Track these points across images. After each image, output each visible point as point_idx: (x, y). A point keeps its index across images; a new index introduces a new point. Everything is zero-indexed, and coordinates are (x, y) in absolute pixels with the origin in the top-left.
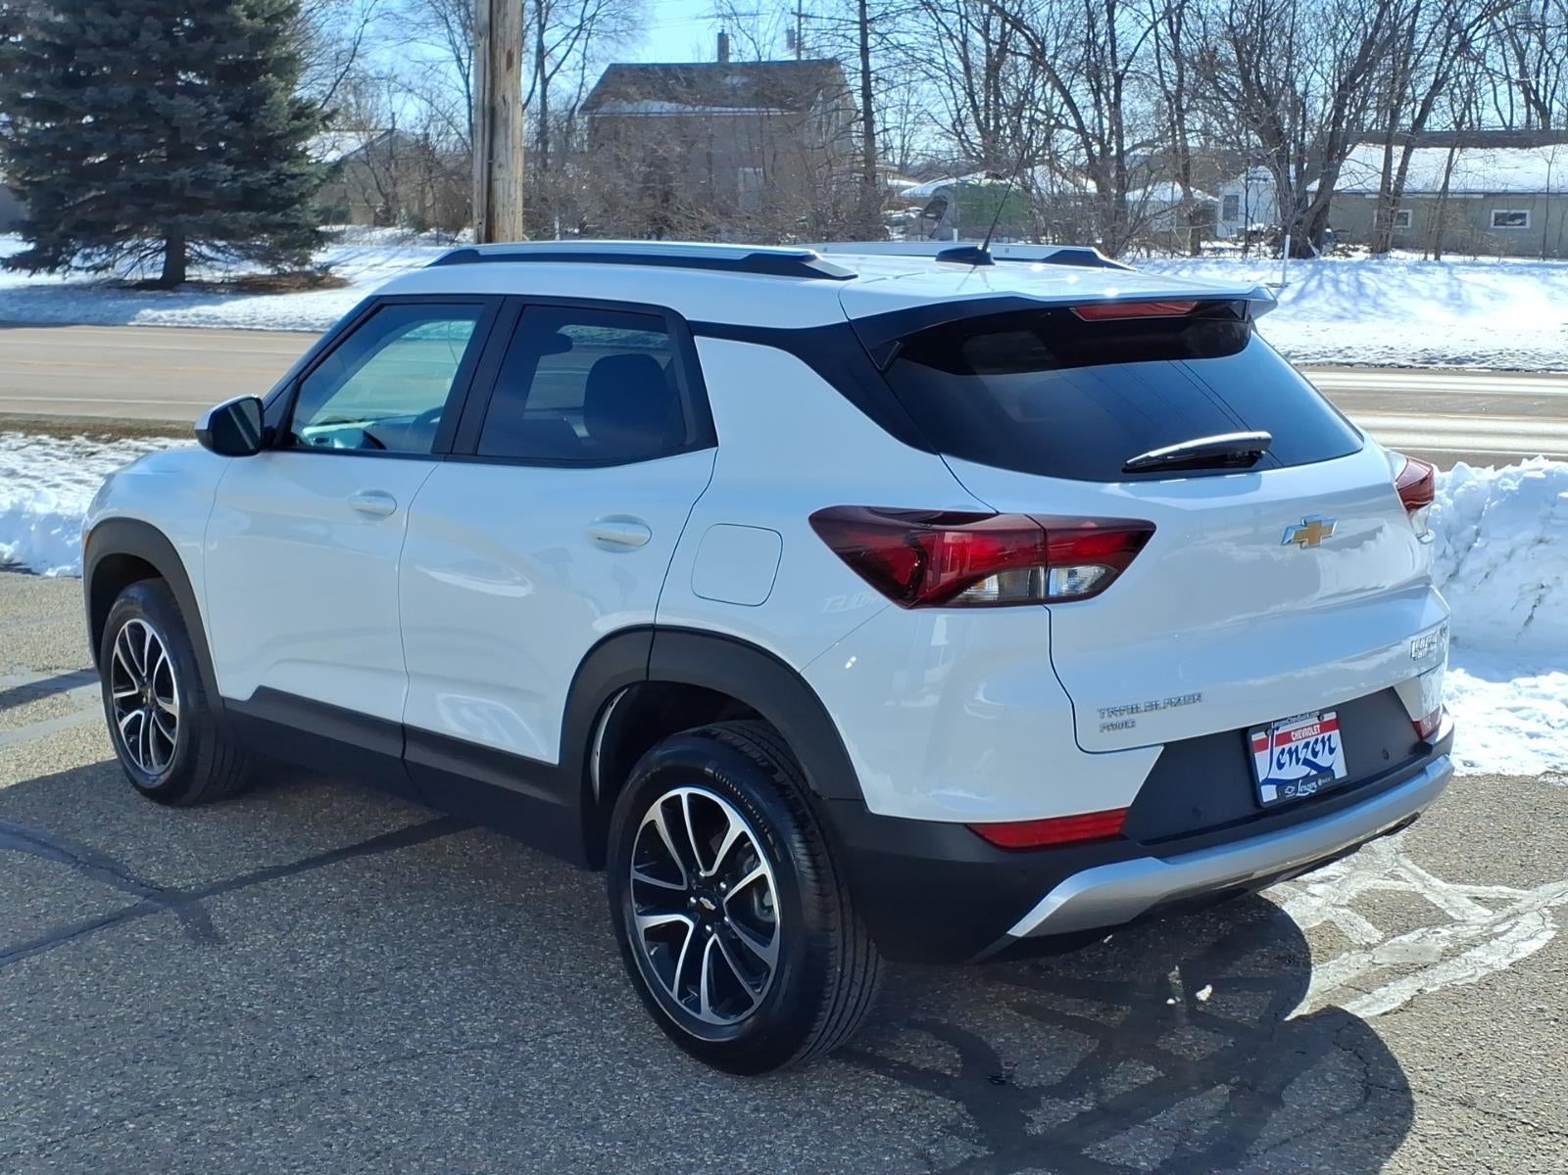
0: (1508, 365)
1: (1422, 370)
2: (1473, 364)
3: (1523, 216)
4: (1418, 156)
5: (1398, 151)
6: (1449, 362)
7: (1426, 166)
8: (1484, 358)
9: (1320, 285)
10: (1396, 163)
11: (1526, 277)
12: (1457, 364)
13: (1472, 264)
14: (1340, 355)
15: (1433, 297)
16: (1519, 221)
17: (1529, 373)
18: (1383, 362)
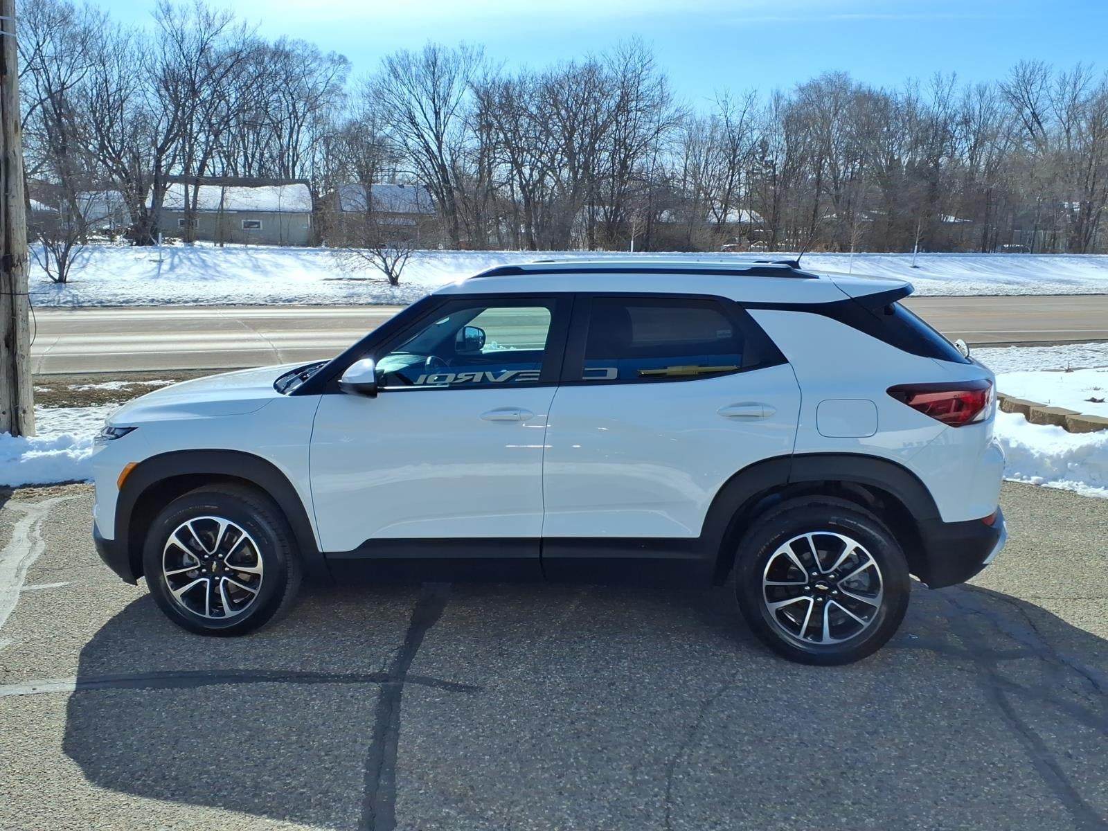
0: (314, 302)
1: (273, 307)
2: (297, 303)
3: (258, 223)
4: (203, 189)
5: (191, 188)
6: (284, 301)
7: (209, 196)
8: (301, 299)
9: (181, 260)
10: (191, 194)
11: (287, 256)
12: (289, 302)
13: (256, 249)
14: (226, 300)
15: (246, 267)
16: (256, 226)
17: (326, 306)
18: (251, 302)
